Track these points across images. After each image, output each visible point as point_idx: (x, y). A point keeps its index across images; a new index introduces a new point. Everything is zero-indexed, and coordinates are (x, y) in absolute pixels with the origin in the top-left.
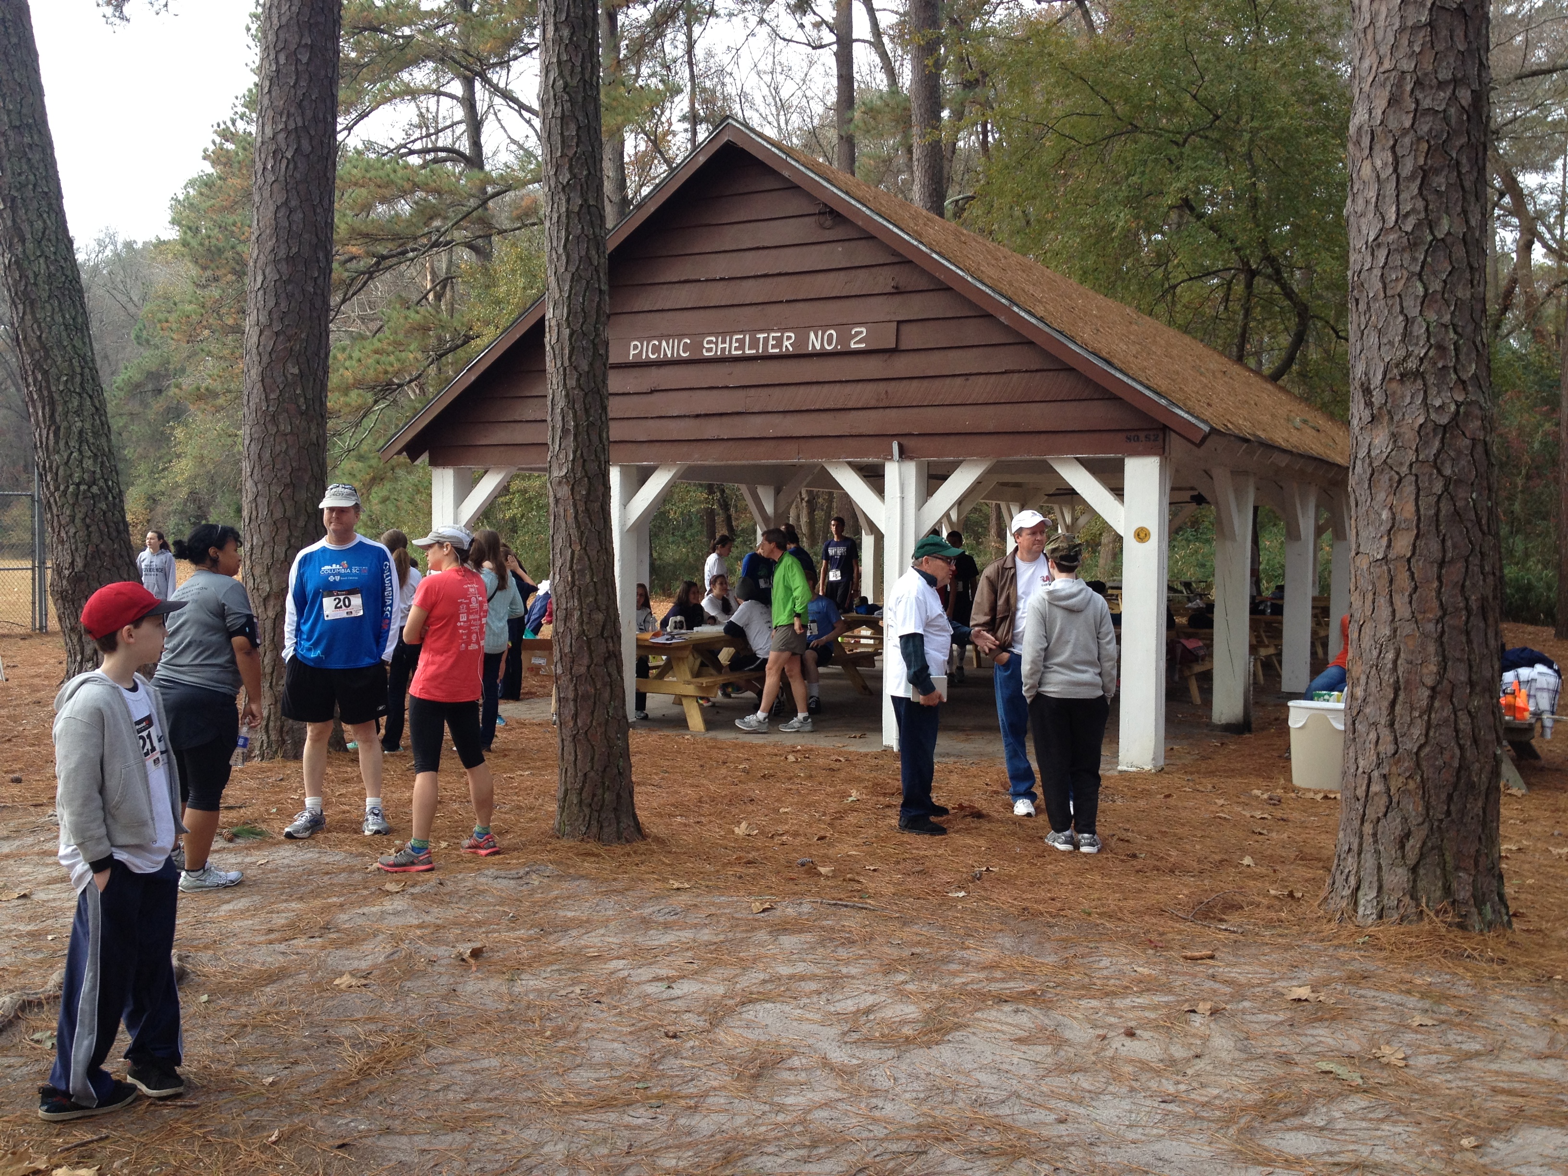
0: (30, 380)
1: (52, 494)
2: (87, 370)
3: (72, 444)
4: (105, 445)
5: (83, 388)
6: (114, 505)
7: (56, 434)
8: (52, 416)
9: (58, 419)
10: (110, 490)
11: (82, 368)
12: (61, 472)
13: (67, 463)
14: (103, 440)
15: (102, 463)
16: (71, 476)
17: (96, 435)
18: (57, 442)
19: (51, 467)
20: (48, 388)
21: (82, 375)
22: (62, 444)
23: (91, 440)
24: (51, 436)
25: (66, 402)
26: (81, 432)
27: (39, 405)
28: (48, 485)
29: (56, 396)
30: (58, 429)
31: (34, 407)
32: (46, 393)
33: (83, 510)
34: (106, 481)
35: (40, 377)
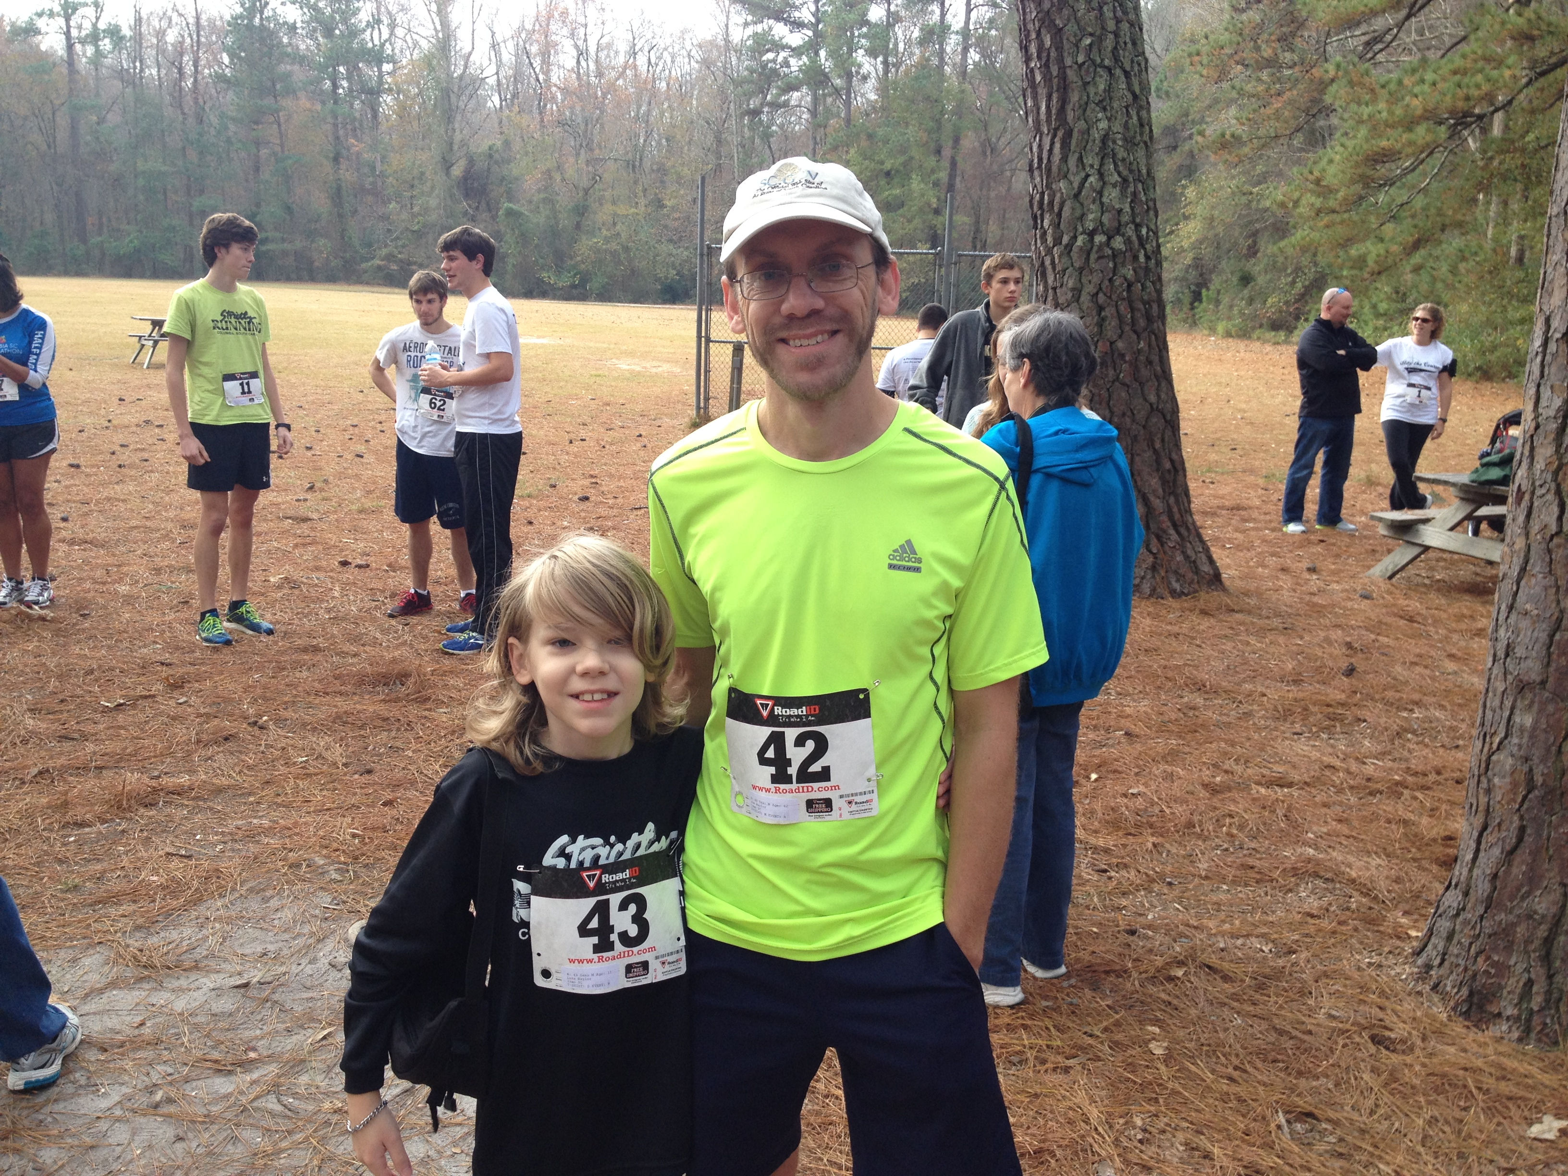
0: (1033, 49)
1: (1049, 251)
2: (1125, 26)
3: (1089, 160)
4: (1143, 162)
5: (1116, 59)
6: (1147, 270)
7: (1065, 145)
8: (1062, 110)
9: (1070, 116)
10: (1142, 245)
11: (1118, 21)
12: (1066, 212)
13: (1076, 196)
14: (1141, 153)
15: (1135, 194)
16: (1082, 218)
17: (1130, 143)
18: (1064, 159)
19: (1051, 203)
20: (1060, 60)
21: (1116, 35)
22: (1072, 161)
23: (1121, 153)
24: (1057, 146)
25: (1086, 84)
26: (1105, 139)
27: (1042, 92)
28: (1044, 234)
29: (1071, 74)
30: (1069, 134)
31: (1035, 98)
32: (1055, 70)
33: (1096, 278)
34: (1138, 226)
35: (1048, 42)
